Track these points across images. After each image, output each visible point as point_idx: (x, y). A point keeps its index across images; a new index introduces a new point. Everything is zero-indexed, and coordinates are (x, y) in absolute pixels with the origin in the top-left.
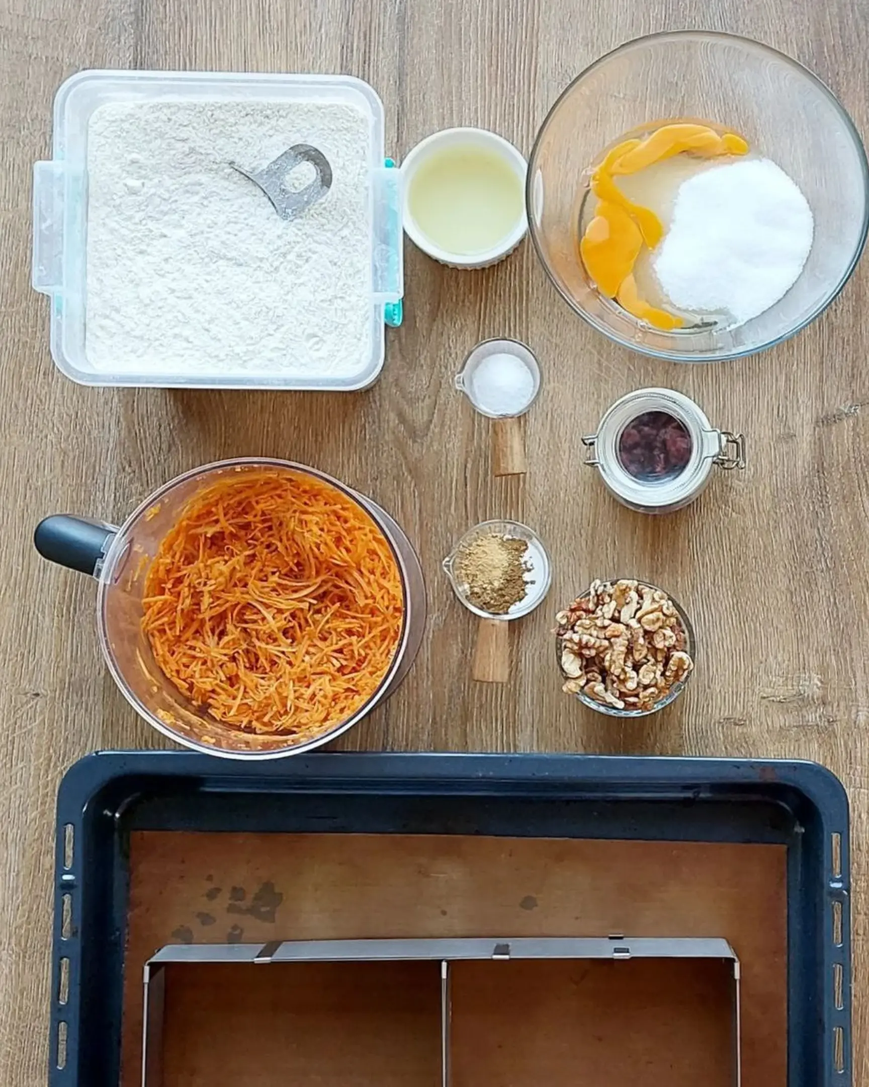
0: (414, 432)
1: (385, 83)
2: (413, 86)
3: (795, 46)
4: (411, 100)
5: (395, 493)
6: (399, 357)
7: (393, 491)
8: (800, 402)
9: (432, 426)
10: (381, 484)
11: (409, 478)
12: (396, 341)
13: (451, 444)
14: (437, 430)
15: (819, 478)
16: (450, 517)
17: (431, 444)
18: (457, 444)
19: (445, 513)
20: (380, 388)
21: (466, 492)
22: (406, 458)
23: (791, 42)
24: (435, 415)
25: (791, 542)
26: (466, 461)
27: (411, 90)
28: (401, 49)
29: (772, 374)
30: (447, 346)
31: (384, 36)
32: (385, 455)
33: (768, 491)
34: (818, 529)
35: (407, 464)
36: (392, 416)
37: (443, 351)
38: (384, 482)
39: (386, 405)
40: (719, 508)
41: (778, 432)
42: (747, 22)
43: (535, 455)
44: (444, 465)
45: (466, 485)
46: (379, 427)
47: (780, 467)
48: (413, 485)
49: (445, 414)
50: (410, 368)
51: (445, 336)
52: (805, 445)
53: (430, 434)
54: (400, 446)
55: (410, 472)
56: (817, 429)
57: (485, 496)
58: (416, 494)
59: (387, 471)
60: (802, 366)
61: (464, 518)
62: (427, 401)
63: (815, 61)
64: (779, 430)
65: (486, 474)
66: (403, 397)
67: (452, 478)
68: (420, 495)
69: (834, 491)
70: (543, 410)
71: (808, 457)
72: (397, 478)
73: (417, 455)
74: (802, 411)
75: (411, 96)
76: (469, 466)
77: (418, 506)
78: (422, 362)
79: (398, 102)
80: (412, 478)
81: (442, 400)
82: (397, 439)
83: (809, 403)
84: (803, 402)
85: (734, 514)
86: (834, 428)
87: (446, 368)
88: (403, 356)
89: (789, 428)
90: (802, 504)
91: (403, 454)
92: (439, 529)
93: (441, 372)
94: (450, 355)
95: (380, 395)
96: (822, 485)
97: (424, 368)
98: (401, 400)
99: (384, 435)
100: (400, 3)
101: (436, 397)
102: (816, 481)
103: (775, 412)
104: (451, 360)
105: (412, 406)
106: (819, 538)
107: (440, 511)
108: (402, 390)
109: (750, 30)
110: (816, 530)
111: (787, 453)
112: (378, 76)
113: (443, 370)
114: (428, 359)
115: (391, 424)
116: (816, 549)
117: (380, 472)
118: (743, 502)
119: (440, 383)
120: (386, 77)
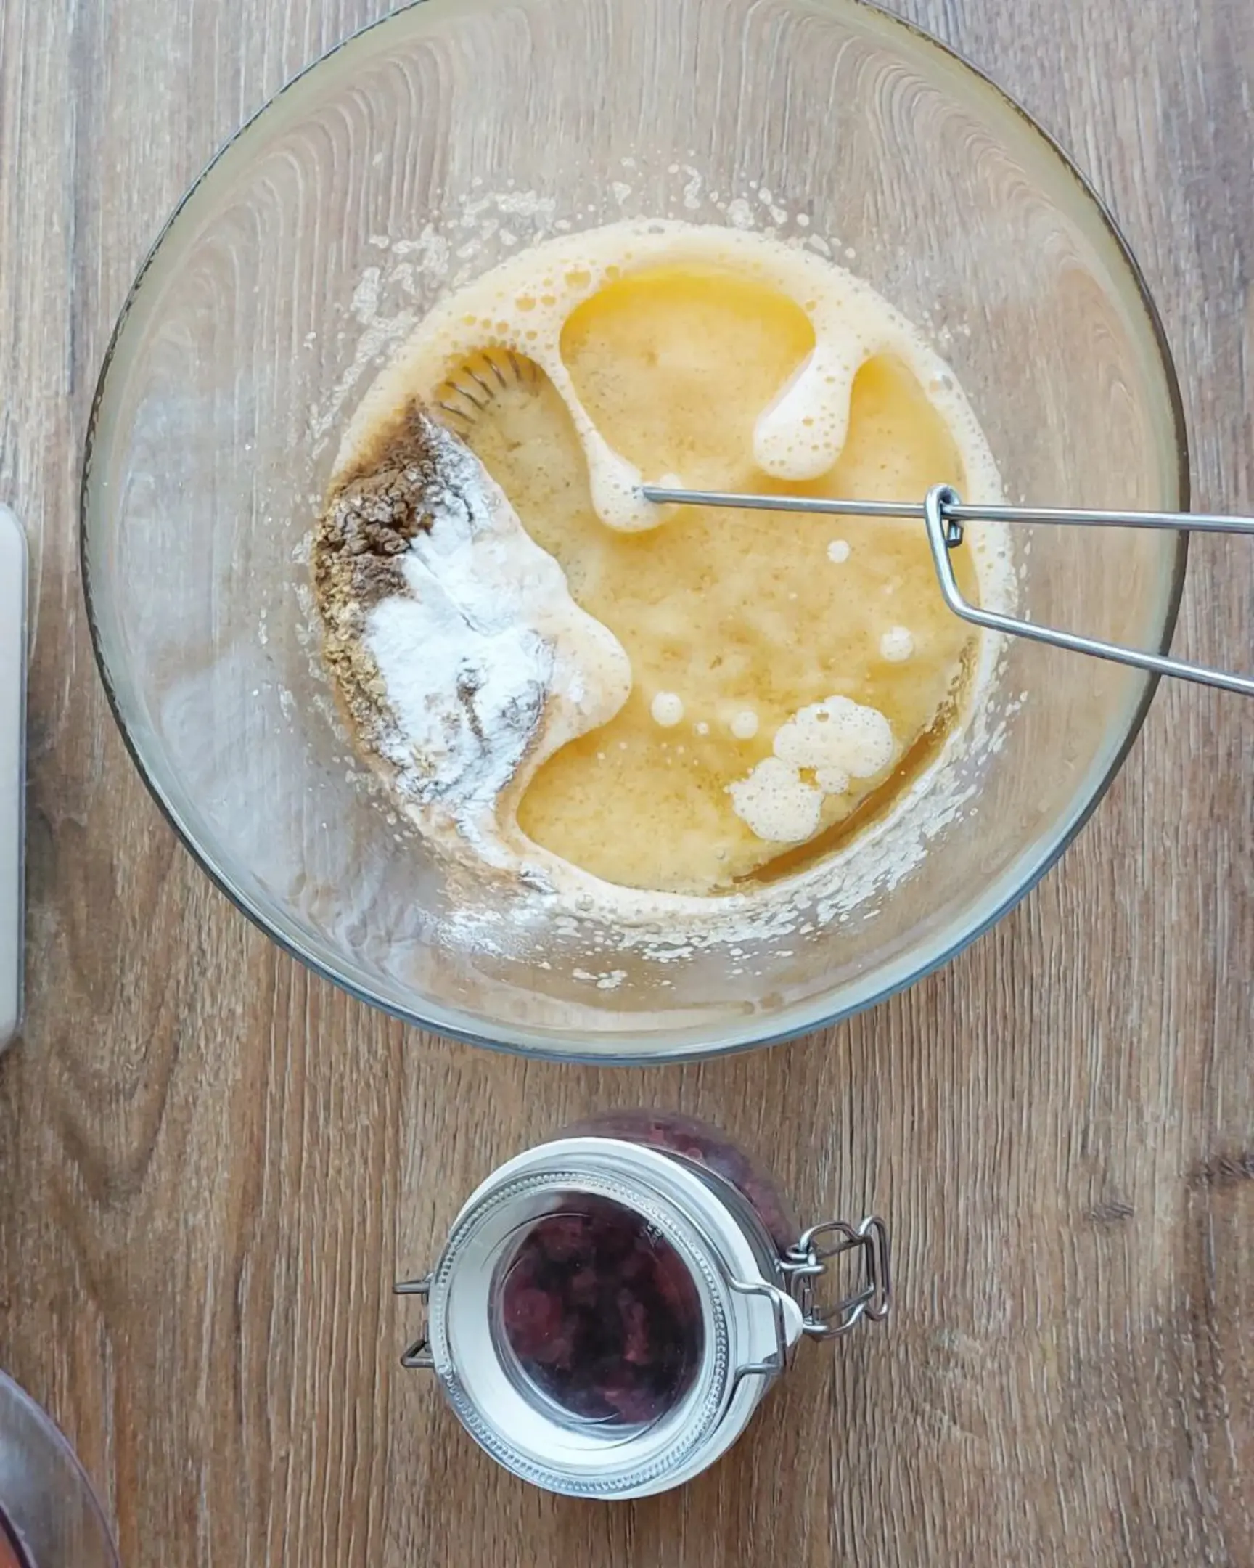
0: (106, 1182)
1: (39, 233)
2: (111, 239)
3: (1157, 83)
4: (106, 275)
5: (54, 1345)
6: (70, 978)
7: (48, 1341)
8: (1147, 1117)
9: (152, 1167)
10: (18, 1319)
11: (91, 1306)
12: (63, 938)
13: (200, 1216)
14: (165, 1176)
15: (1197, 1336)
16: (195, 1416)
17: (149, 1216)
18: (217, 1217)
19: (182, 1402)
20: (21, 1063)
21: (238, 1348)
22: (83, 1252)
23: (1145, 70)
24: (161, 1137)
25: (1114, 1517)
26: (239, 1261)
27: (105, 249)
28: (81, 133)
29: (1067, 1035)
30: (193, 947)
31: (36, 102)
32: (30, 1242)
33: (1051, 1370)
34: (1192, 1482)
35: (84, 1265)
36: (50, 1138)
37: (182, 963)
38: (25, 1319)
39: (36, 1109)
40: (916, 1410)
41: (1082, 1200)
42: (1022, 18)
43: (421, 1248)
44: (180, 1270)
45: (238, 1329)
46: (17, 1166)
47: (1087, 1303)
48: (99, 1324)
49: (185, 1133)
50: (96, 1011)
51: (190, 922)
52: (1158, 1240)
53: (146, 1188)
54: (69, 1217)
55: (93, 1288)
56: (1193, 1194)
57: (285, 1361)
58: (109, 1350)
59: (33, 1284)
60: (1152, 1012)
61: (231, 1418)
62: (141, 1098)
63: (1211, 127)
64: (1085, 1195)
65: (290, 1300)
66: (78, 1087)
67: (201, 1308)
68: (117, 1356)
69: (1238, 1376)
70: (444, 1126)
71: (1168, 1274)
72: (60, 1306)
73: (111, 1244)
74: (1150, 1142)
75: (106, 264)
76: (247, 1275)
77: (112, 1383)
78: (130, 990)
79: (72, 284)
80: (99, 1308)
81: (180, 1091)
82: (61, 1200)
83: (1173, 1121)
84: (1156, 1118)
85: (957, 1431)
86: (1241, 1195)
87: (191, 1007)
88: (80, 975)
89: (1113, 1191)
90: (1146, 1408)
91: (77, 1239)
92: (166, 1448)
93: (177, 1018)
94: (203, 973)
95: (20, 1079)
96: (1205, 1357)
97: (134, 1007)
98: (74, 1095)
99: (29, 1186)
100: (81, 7)
101: (164, 1085)
102: (1187, 1342)
103: (1076, 1144)
104: (203, 985)
105: (100, 1109)
106: (1192, 1510)
107: (168, 1399)
108: (75, 1067)
109: (1029, 41)
110: (1184, 1487)
111: (1110, 1261)
112: (21, 211)
113: (184, 1013)
114: (144, 984)
115: (47, 1158)
116: (1184, 1540)
117: (17, 1290)
118: (979, 1397)
119: (176, 1049)
120: (41, 213)
